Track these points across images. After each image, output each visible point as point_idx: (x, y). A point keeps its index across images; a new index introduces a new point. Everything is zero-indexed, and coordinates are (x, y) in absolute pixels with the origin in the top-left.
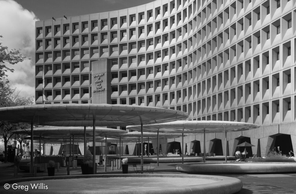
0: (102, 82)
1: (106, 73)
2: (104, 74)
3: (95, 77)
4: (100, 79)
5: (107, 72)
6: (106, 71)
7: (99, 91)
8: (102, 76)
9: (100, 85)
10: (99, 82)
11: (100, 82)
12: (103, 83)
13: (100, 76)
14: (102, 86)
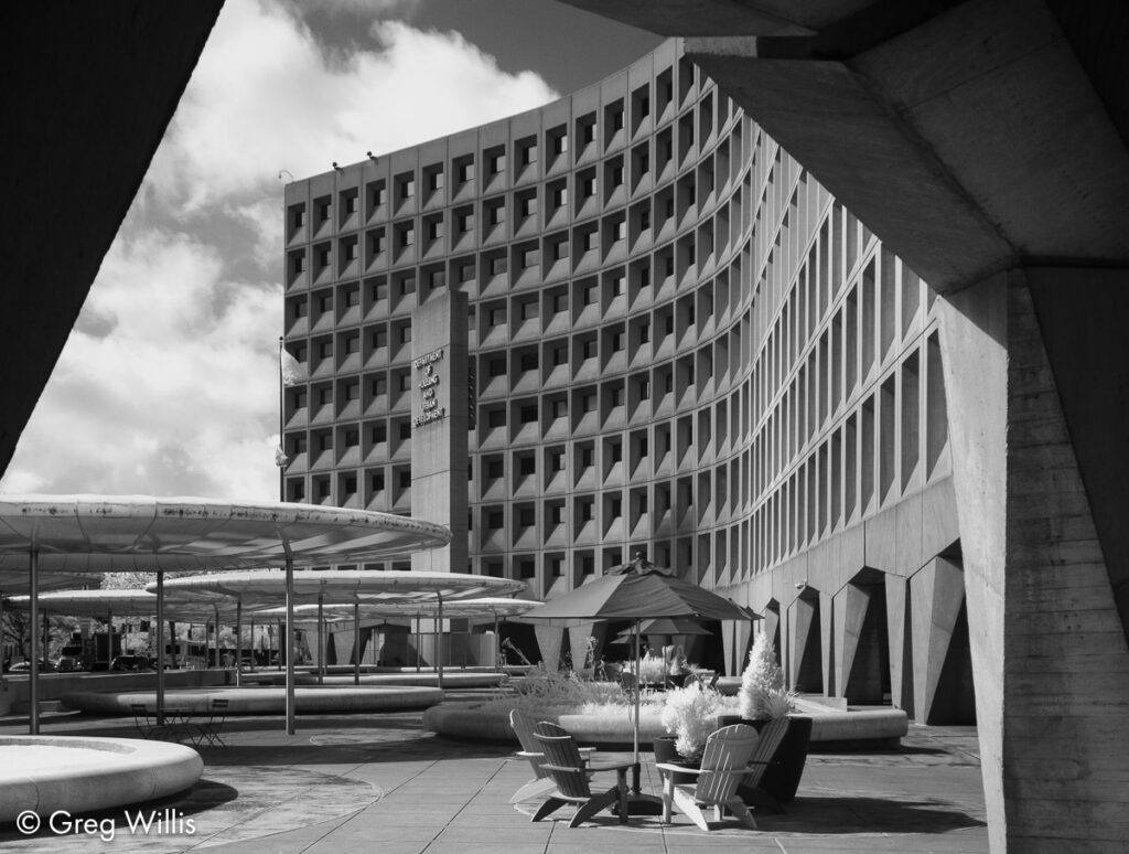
0: (438, 382)
1: (449, 348)
2: (442, 352)
3: (420, 368)
4: (431, 372)
5: (452, 344)
6: (449, 341)
7: (431, 421)
8: (437, 360)
9: (433, 396)
10: (429, 387)
11: (433, 384)
12: (440, 387)
13: (433, 362)
14: (436, 402)
